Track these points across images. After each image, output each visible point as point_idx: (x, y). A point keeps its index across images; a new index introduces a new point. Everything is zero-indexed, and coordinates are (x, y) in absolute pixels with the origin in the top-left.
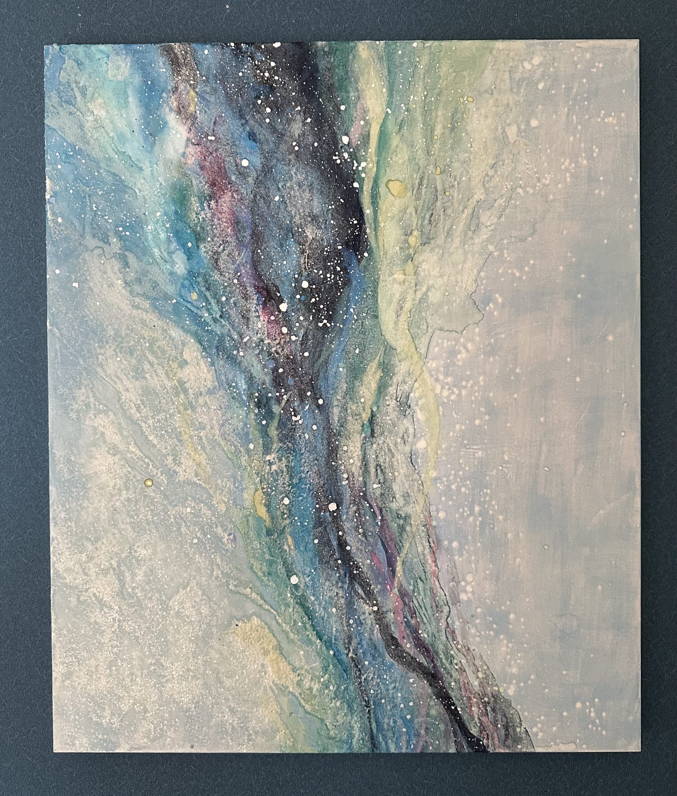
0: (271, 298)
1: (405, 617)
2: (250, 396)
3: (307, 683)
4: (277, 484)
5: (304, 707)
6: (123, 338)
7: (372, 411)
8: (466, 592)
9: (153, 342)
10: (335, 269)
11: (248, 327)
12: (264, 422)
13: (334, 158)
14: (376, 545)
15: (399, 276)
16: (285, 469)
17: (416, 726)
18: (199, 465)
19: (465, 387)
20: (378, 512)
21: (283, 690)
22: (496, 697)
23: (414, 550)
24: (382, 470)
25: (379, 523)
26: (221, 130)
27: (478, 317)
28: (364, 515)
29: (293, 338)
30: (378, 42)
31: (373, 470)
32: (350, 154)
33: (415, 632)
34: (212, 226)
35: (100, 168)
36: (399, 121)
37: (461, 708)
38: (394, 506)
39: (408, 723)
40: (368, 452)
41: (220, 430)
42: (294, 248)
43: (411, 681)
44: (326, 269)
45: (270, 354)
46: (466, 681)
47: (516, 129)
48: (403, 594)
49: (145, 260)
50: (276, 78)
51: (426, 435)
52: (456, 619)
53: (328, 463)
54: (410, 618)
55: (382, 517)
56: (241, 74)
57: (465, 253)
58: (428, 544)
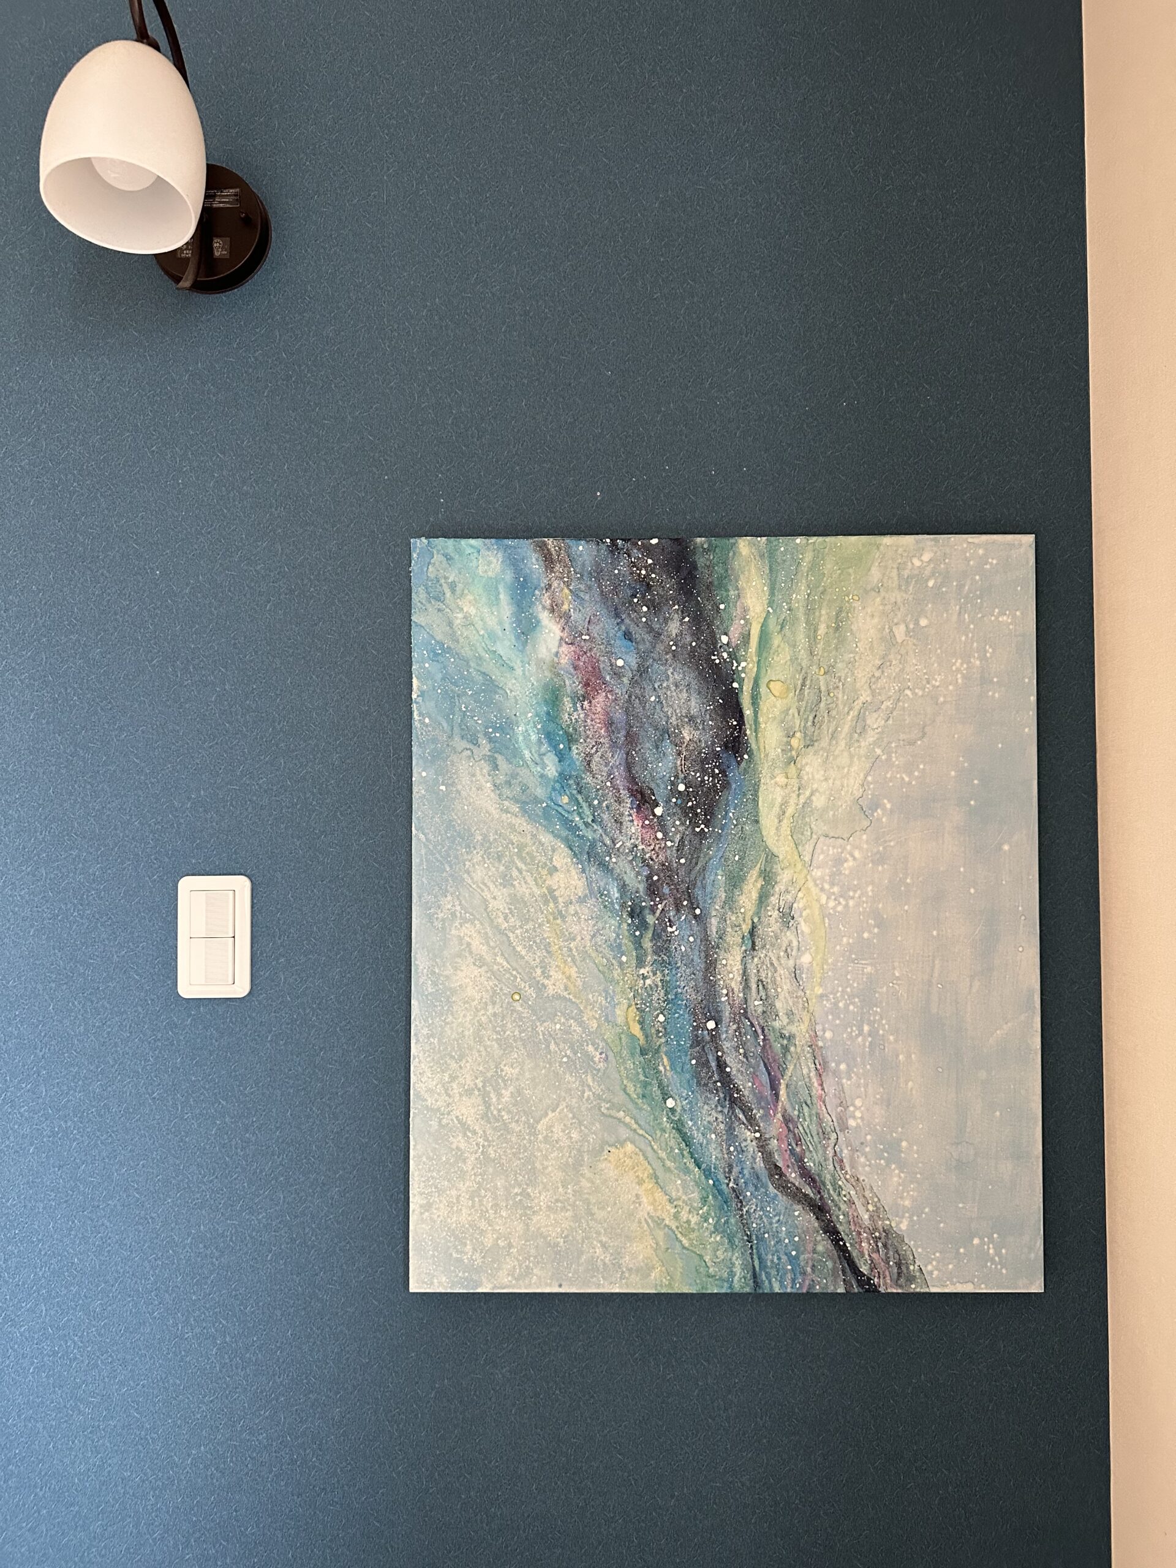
0: (646, 801)
1: (789, 1145)
2: (623, 906)
3: (684, 1216)
4: (652, 1000)
5: (681, 1242)
6: (491, 844)
7: (753, 923)
8: (854, 1117)
9: (521, 847)
10: (713, 771)
11: (621, 832)
12: (637, 933)
13: (713, 657)
14: (758, 1066)
15: (781, 779)
16: (660, 984)
17: (802, 1264)
18: (569, 978)
19: (852, 898)
20: (759, 1031)
21: (659, 1222)
22: (887, 1232)
23: (799, 1072)
24: (763, 986)
25: (761, 1043)
26: (595, 630)
27: (866, 823)
28: (745, 1034)
29: (669, 844)
30: (759, 539)
31: (754, 986)
32: (729, 654)
33: (800, 1160)
34: (585, 726)
35: (470, 667)
36: (780, 620)
37: (850, 1243)
38: (777, 1024)
39: (792, 1260)
40: (748, 966)
41: (591, 941)
42: (670, 749)
43: (796, 1213)
44: (704, 771)
45: (644, 860)
46: (855, 1214)
47: (905, 629)
48: (787, 1120)
49: (514, 762)
50: (653, 576)
51: (811, 948)
52: (844, 1147)
53: (706, 979)
54: (794, 1146)
55: (764, 1036)
56: (616, 572)
57: (851, 757)
58: (813, 1066)
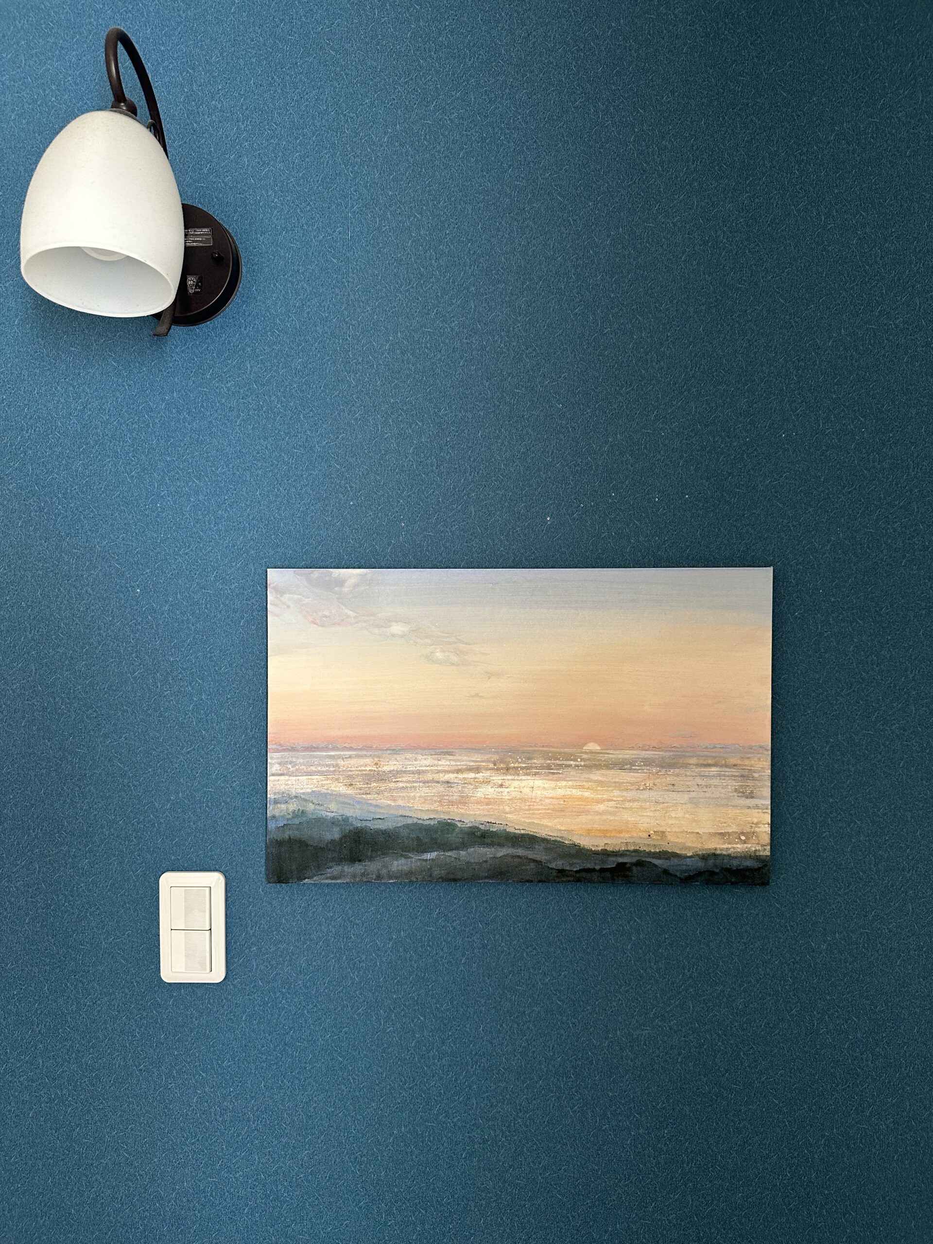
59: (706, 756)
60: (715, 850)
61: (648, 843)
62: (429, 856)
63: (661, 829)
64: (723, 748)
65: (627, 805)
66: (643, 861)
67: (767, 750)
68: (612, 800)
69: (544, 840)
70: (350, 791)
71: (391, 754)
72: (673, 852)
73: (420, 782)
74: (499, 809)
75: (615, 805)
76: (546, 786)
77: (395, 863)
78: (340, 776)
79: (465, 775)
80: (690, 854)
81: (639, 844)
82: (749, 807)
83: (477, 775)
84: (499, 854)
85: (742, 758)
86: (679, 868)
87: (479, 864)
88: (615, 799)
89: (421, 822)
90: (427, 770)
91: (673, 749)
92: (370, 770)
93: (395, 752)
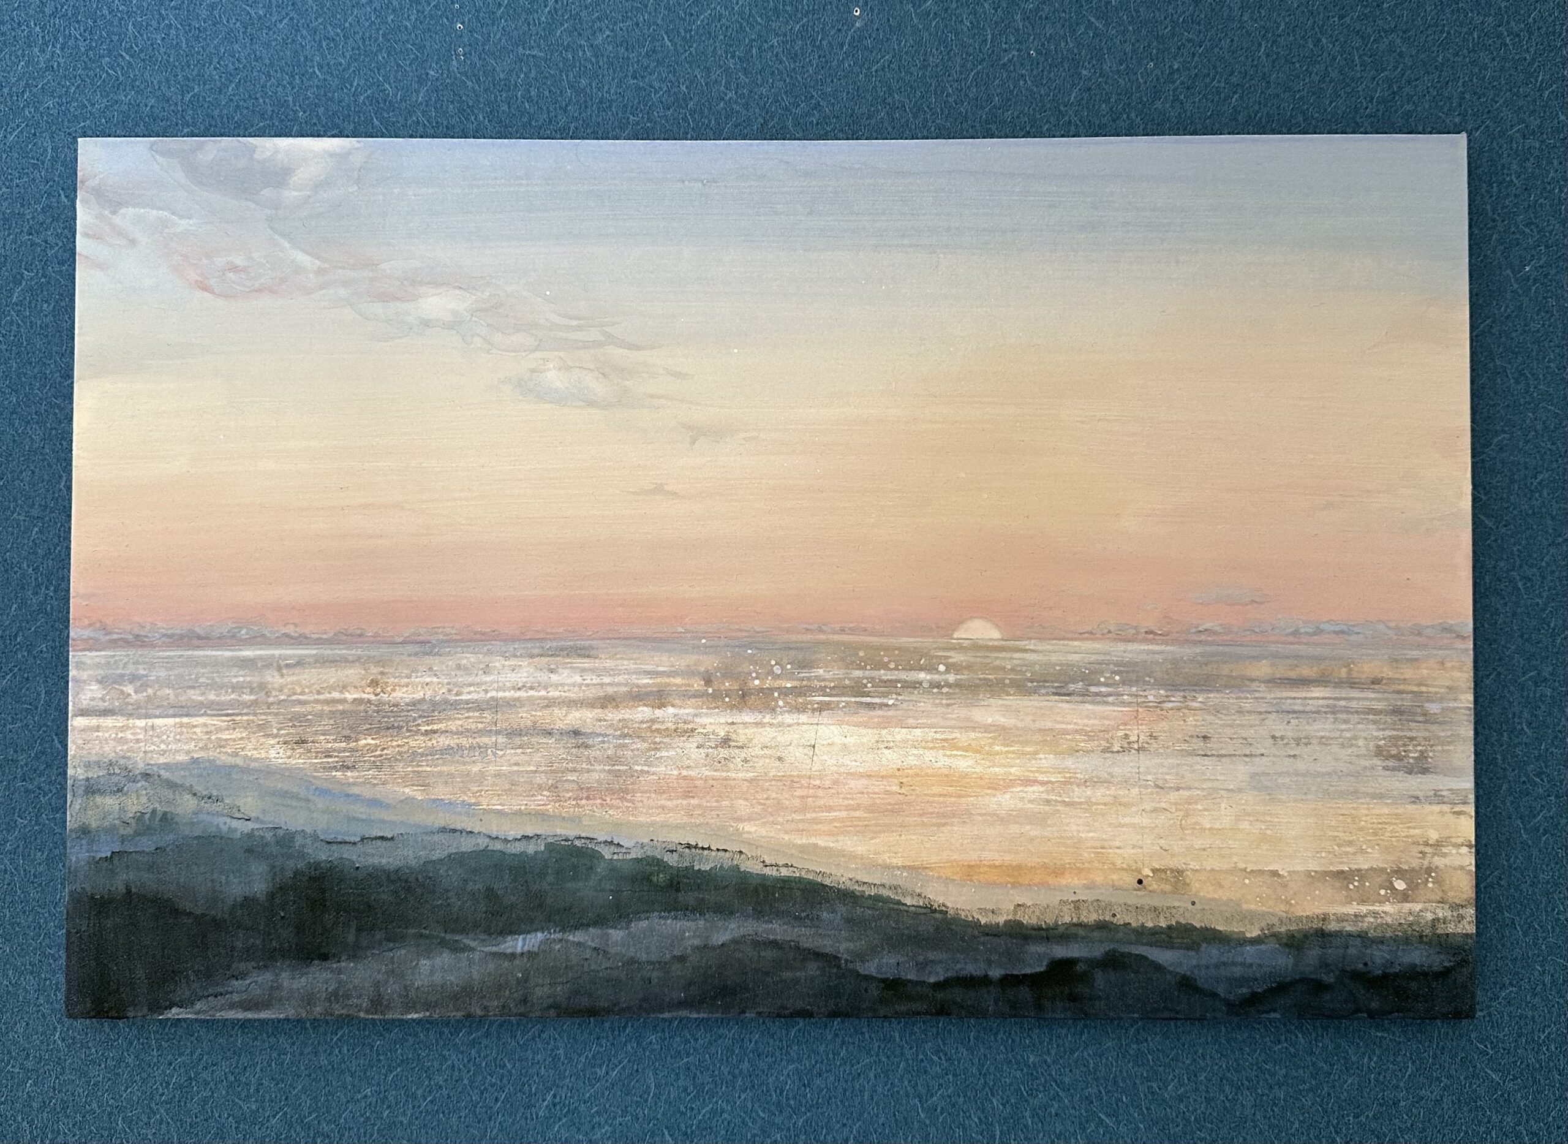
59: (1298, 657)
60: (1324, 920)
61: (1139, 902)
62: (520, 944)
63: (1174, 863)
64: (1342, 632)
65: (1078, 794)
66: (1122, 955)
67: (1463, 638)
68: (1035, 782)
69: (846, 896)
70: (298, 760)
71: (416, 654)
72: (1207, 929)
73: (498, 733)
74: (718, 808)
75: (1044, 796)
76: (851, 740)
77: (425, 964)
78: (270, 718)
79: (625, 714)
80: (1253, 933)
81: (1110, 904)
82: (1416, 800)
83: (658, 713)
84: (720, 937)
85: (1395, 661)
86: (1224, 972)
87: (662, 965)
88: (1041, 777)
89: (498, 846)
90: (518, 699)
91: (1203, 638)
92: (355, 700)
93: (427, 648)
